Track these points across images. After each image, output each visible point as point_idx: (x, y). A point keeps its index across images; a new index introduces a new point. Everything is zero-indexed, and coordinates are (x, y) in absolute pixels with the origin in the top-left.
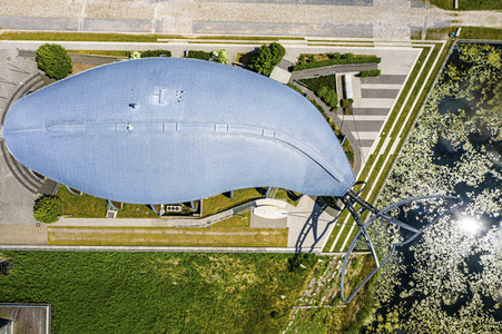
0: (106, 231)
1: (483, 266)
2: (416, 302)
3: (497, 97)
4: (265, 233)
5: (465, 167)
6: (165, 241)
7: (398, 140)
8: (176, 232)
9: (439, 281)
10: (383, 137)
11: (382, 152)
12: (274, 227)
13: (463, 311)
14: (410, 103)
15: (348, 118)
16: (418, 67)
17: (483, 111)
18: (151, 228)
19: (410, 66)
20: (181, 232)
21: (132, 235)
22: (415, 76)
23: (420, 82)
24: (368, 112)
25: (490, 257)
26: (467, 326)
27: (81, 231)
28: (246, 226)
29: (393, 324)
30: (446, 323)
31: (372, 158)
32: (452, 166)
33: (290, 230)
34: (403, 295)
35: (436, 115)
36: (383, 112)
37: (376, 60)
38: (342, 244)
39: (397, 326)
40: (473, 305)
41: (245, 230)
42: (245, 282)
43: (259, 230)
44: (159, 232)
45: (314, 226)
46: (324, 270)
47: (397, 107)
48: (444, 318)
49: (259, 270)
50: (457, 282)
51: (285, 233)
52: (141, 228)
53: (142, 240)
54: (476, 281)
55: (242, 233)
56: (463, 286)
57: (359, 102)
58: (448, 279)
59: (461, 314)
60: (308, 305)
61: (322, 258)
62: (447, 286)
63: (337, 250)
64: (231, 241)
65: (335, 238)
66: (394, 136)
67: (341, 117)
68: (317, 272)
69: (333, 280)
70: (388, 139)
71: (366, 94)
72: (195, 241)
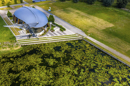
3: (80, 50)
9: (20, 64)
17: (74, 49)
21: (9, 23)
33: (20, 35)
47: (60, 36)
52: (11, 23)
54: (24, 71)
55: (16, 31)
59: (9, 74)
62: (18, 66)
65: (22, 40)
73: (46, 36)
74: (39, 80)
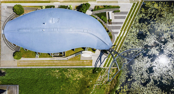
0: (35, 62)
1: (154, 71)
2: (133, 82)
3: (157, 18)
4: (85, 62)
5: (147, 40)
6: (54, 65)
7: (126, 32)
8: (57, 62)
9: (140, 75)
10: (121, 31)
11: (121, 36)
12: (88, 60)
13: (148, 85)
14: (130, 20)
15: (110, 25)
16: (132, 9)
17: (153, 22)
18: (49, 61)
19: (129, 9)
20: (59, 62)
21: (44, 63)
22: (131, 12)
23: (133, 14)
24: (116, 23)
25: (156, 68)
26: (149, 89)
27: (28, 62)
28: (79, 59)
29: (126, 89)
30: (142, 89)
31: (118, 38)
32: (143, 40)
33: (93, 61)
34: (129, 80)
35: (138, 24)
36: (121, 23)
37: (119, 7)
38: (109, 64)
39: (127, 90)
40: (151, 83)
41: (79, 61)
42: (79, 77)
43: (83, 61)
44: (52, 62)
45: (100, 59)
46: (104, 73)
47: (126, 22)
48: (142, 87)
49: (84, 73)
50: (146, 76)
51: (91, 61)
52: (46, 61)
53: (47, 64)
54: (151, 75)
55: (78, 62)
56: (147, 77)
57: (114, 20)
58: (143, 75)
59: (147, 86)
60: (99, 84)
61: (103, 69)
62: (143, 77)
63: (108, 66)
64: (74, 64)
65: (107, 63)
66: (125, 31)
67: (108, 25)
68: (102, 74)
69: (107, 76)
70: (123, 32)
71: (116, 18)
72: (63, 65)
73: (116, 36)
74: (167, 69)
